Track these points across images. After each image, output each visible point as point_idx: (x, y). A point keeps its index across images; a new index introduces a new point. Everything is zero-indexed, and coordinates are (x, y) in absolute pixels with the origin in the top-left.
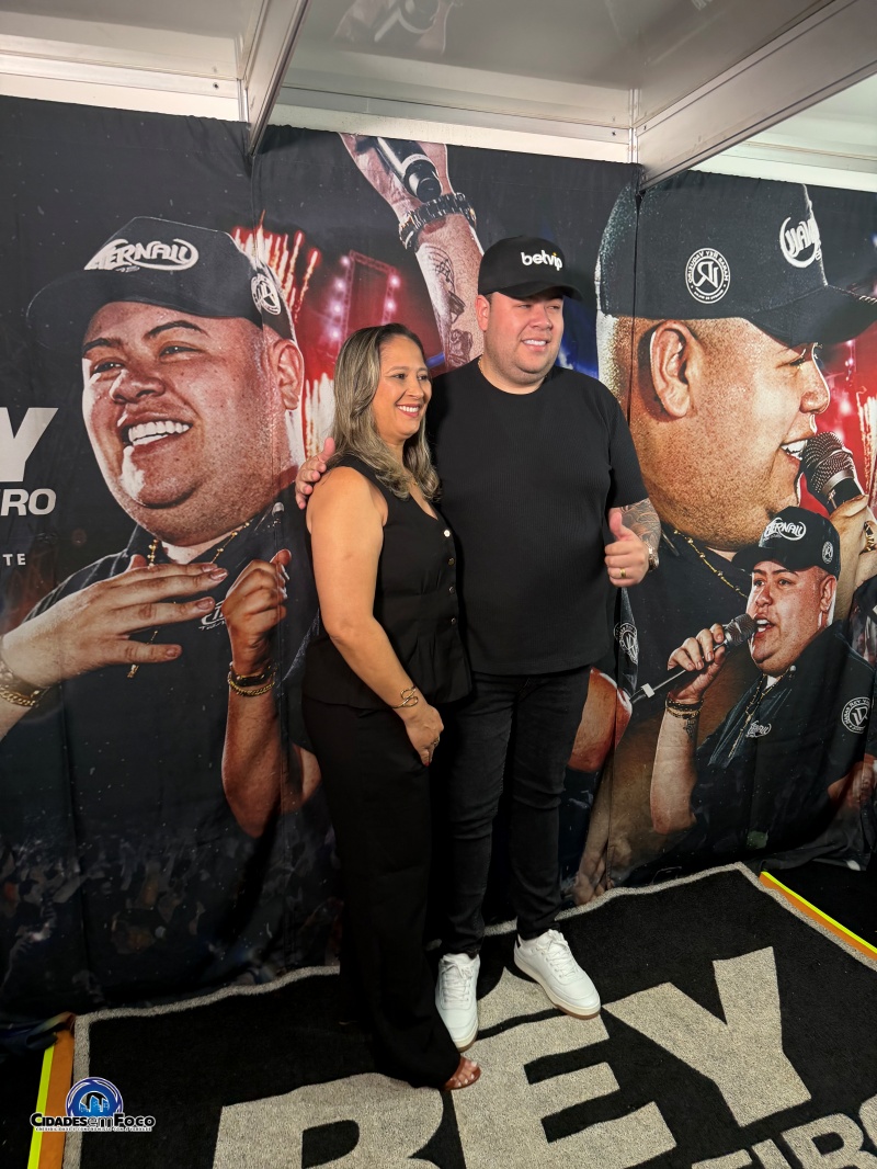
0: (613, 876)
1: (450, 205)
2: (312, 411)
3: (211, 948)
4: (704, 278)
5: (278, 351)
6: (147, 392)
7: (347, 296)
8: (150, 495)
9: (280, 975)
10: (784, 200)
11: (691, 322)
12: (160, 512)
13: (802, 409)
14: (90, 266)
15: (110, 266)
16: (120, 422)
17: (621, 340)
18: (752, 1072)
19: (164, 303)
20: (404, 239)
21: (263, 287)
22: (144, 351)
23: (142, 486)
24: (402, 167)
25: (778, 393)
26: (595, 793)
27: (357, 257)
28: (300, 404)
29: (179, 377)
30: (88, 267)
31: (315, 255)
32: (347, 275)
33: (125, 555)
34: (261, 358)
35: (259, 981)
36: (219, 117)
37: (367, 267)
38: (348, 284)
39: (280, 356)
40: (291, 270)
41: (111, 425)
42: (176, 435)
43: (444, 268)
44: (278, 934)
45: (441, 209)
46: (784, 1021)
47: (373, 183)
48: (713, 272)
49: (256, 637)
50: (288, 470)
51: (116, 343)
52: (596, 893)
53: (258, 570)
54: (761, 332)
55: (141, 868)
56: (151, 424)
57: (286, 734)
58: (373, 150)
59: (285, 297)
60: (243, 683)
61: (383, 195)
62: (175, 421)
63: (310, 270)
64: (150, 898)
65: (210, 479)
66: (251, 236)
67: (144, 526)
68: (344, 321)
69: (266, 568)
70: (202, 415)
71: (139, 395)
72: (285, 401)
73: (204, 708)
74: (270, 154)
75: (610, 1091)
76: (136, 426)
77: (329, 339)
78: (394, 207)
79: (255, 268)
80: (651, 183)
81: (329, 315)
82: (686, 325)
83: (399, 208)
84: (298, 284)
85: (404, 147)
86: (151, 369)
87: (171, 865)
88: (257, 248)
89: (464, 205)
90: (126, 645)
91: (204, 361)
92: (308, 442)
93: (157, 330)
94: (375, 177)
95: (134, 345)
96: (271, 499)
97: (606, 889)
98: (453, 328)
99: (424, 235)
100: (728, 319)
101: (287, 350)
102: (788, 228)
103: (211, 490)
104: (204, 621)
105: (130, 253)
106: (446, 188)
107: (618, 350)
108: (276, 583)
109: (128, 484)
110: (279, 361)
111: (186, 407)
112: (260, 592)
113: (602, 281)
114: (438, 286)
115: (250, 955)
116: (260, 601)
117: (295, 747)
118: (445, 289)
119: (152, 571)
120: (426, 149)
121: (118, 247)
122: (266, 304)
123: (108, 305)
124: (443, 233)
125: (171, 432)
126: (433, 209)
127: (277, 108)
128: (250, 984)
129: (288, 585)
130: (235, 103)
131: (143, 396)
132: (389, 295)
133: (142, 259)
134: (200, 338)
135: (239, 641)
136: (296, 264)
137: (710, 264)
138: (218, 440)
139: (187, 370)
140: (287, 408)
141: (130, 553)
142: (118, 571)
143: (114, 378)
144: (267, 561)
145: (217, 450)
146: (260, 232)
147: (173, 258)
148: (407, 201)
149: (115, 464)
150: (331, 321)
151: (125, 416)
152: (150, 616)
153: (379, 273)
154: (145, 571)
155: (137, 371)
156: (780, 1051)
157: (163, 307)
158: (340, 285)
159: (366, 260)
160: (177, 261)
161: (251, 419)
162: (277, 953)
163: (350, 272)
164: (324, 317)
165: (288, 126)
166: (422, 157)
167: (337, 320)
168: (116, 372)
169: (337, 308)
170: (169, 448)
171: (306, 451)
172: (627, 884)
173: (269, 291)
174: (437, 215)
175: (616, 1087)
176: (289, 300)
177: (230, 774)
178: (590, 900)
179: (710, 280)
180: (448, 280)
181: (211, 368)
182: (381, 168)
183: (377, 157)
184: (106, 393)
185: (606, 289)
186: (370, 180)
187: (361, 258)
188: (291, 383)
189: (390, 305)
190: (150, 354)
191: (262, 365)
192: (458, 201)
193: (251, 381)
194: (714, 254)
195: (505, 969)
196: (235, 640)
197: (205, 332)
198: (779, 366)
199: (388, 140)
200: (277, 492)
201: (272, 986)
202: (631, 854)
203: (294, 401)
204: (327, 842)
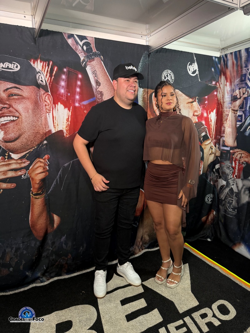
0: (144, 246)
1: (95, 55)
2: (55, 113)
3: (27, 273)
4: (167, 78)
5: (45, 96)
6: (5, 108)
7: (66, 80)
8: (6, 138)
9: (48, 280)
10: (188, 57)
12: (9, 144)
13: (194, 115)
17: (144, 95)
18: (183, 298)
20: (83, 64)
21: (40, 77)
23: (3, 136)
24: (81, 43)
25: (187, 111)
26: (139, 223)
28: (51, 111)
29: (14, 103)
31: (56, 68)
32: (66, 74)
34: (40, 98)
35: (42, 282)
36: (26, 26)
37: (72, 72)
38: (66, 77)
39: (45, 97)
40: (49, 72)
42: (14, 121)
43: (94, 73)
44: (47, 268)
45: (93, 56)
46: (191, 283)
47: (73, 48)
48: (169, 77)
49: (39, 181)
50: (48, 131)
52: (140, 251)
53: (39, 161)
54: (182, 94)
55: (5, 250)
56: (6, 117)
57: (49, 210)
58: (73, 38)
59: (47, 80)
60: (35, 195)
61: (76, 51)
62: (13, 116)
63: (54, 72)
64: (8, 259)
65: (24, 134)
66: (36, 62)
67: (4, 148)
68: (65, 87)
69: (41, 160)
70: (21, 114)
72: (47, 110)
73: (23, 202)
74: (42, 38)
75: (144, 306)
77: (60, 92)
78: (79, 55)
79: (38, 71)
80: (152, 51)
81: (60, 85)
83: (81, 55)
84: (51, 76)
85: (82, 38)
86: (6, 101)
87: (14, 249)
88: (38, 66)
89: (100, 55)
91: (22, 99)
92: (55, 123)
93: (7, 89)
94: (73, 46)
96: (43, 140)
97: (142, 250)
98: (98, 90)
99: (88, 63)
101: (47, 96)
102: (189, 65)
103: (25, 137)
104: (23, 176)
106: (94, 50)
107: (144, 98)
108: (45, 165)
110: (45, 99)
111: (17, 112)
112: (40, 168)
114: (93, 78)
115: (39, 274)
116: (40, 170)
117: (52, 213)
118: (95, 79)
119: (6, 161)
120: (88, 38)
122: (41, 82)
124: (94, 63)
125: (12, 120)
126: (91, 56)
127: (43, 24)
128: (39, 283)
129: (49, 165)
130: (31, 22)
131: (3, 109)
132: (78, 80)
133: (3, 68)
134: (21, 92)
135: (34, 182)
136: (50, 70)
137: (169, 74)
138: (27, 122)
139: (17, 101)
140: (47, 112)
144: (42, 158)
145: (26, 125)
146: (39, 61)
147: (12, 67)
148: (83, 53)
150: (61, 87)
152: (6, 175)
153: (75, 73)
156: (190, 291)
157: (9, 82)
158: (64, 77)
159: (71, 70)
160: (13, 69)
161: (37, 116)
162: (47, 273)
163: (66, 73)
164: (59, 86)
165: (47, 30)
166: (87, 41)
167: (63, 87)
169: (63, 83)
170: (11, 125)
171: (54, 125)
172: (148, 248)
173: (42, 78)
174: (92, 58)
175: (146, 305)
176: (48, 81)
177: (32, 222)
178: (138, 253)
179: (169, 79)
180: (96, 76)
181: (25, 101)
182: (75, 43)
183: (74, 40)
186: (72, 47)
187: (70, 69)
188: (49, 105)
189: (79, 83)
190: (5, 96)
191: (40, 100)
192: (98, 54)
193: (37, 104)
194: (170, 71)
195: (114, 274)
196: (32, 182)
197: (22, 90)
198: (187, 103)
199: (77, 35)
200: (45, 138)
201: (46, 283)
202: (149, 239)
203: (50, 110)
204: (62, 241)
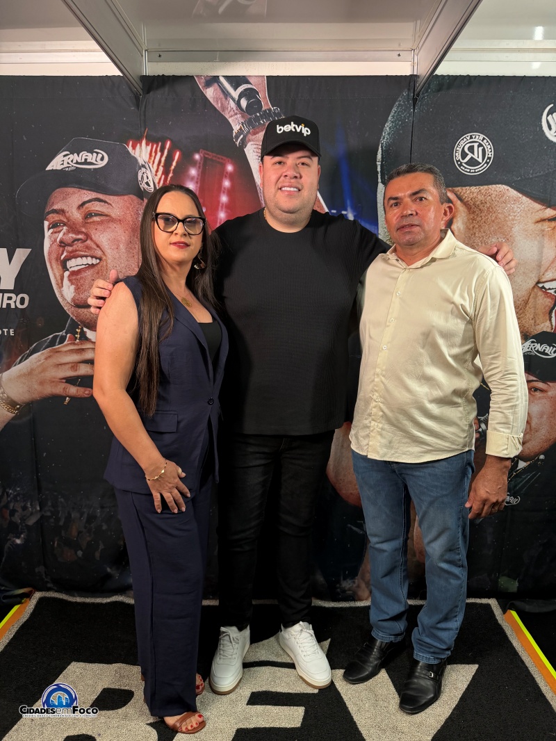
1: (268, 116)
4: (470, 155)
6: (78, 240)
7: (198, 179)
8: (78, 300)
10: (547, 91)
11: (459, 189)
12: (83, 310)
14: (49, 168)
15: (59, 168)
16: (62, 257)
19: (87, 188)
20: (237, 140)
21: (145, 176)
22: (77, 216)
23: (73, 295)
27: (205, 153)
29: (94, 231)
30: (47, 169)
31: (178, 154)
32: (198, 165)
33: (64, 334)
37: (212, 160)
38: (198, 171)
40: (162, 164)
41: (58, 259)
42: (93, 266)
45: (262, 119)
47: (216, 106)
48: (478, 151)
51: (62, 212)
54: (521, 195)
55: (69, 514)
56: (79, 259)
58: (216, 84)
61: (223, 113)
62: (92, 257)
63: (174, 164)
64: (74, 533)
67: (74, 318)
70: (106, 253)
71: (73, 242)
73: (105, 427)
74: (151, 93)
75: (293, 726)
76: (71, 259)
78: (230, 120)
79: (140, 165)
82: (453, 192)
83: (233, 120)
84: (166, 173)
86: (80, 226)
87: (86, 515)
88: (141, 152)
89: (279, 115)
90: (64, 385)
91: (108, 221)
93: (84, 204)
94: (217, 102)
95: (72, 213)
99: (250, 137)
100: (490, 186)
102: (550, 113)
105: (71, 159)
106: (266, 104)
109: (66, 293)
111: (98, 249)
113: (382, 162)
119: (77, 344)
120: (251, 80)
121: (64, 156)
122: (146, 186)
123: (58, 190)
125: (90, 264)
126: (257, 119)
131: (76, 242)
132: (226, 176)
133: (77, 163)
134: (108, 208)
136: (165, 160)
137: (476, 145)
139: (99, 227)
141: (66, 333)
142: (60, 343)
143: (59, 232)
146: (144, 142)
147: (94, 161)
148: (239, 116)
149: (60, 281)
151: (65, 254)
152: (76, 370)
153: (219, 162)
154: (74, 344)
155: (73, 228)
157: (87, 190)
158: (193, 172)
159: (211, 155)
160: (95, 162)
161: (136, 257)
163: (200, 163)
165: (162, 75)
168: (61, 228)
170: (89, 273)
173: (148, 178)
174: (259, 123)
175: (299, 725)
176: (159, 183)
179: (475, 157)
181: (112, 225)
182: (222, 96)
183: (219, 89)
184: (55, 240)
185: (385, 167)
186: (214, 104)
189: (227, 183)
190: (80, 218)
192: (274, 113)
193: (136, 233)
194: (479, 137)
197: (110, 204)
198: (538, 222)
199: (223, 76)
